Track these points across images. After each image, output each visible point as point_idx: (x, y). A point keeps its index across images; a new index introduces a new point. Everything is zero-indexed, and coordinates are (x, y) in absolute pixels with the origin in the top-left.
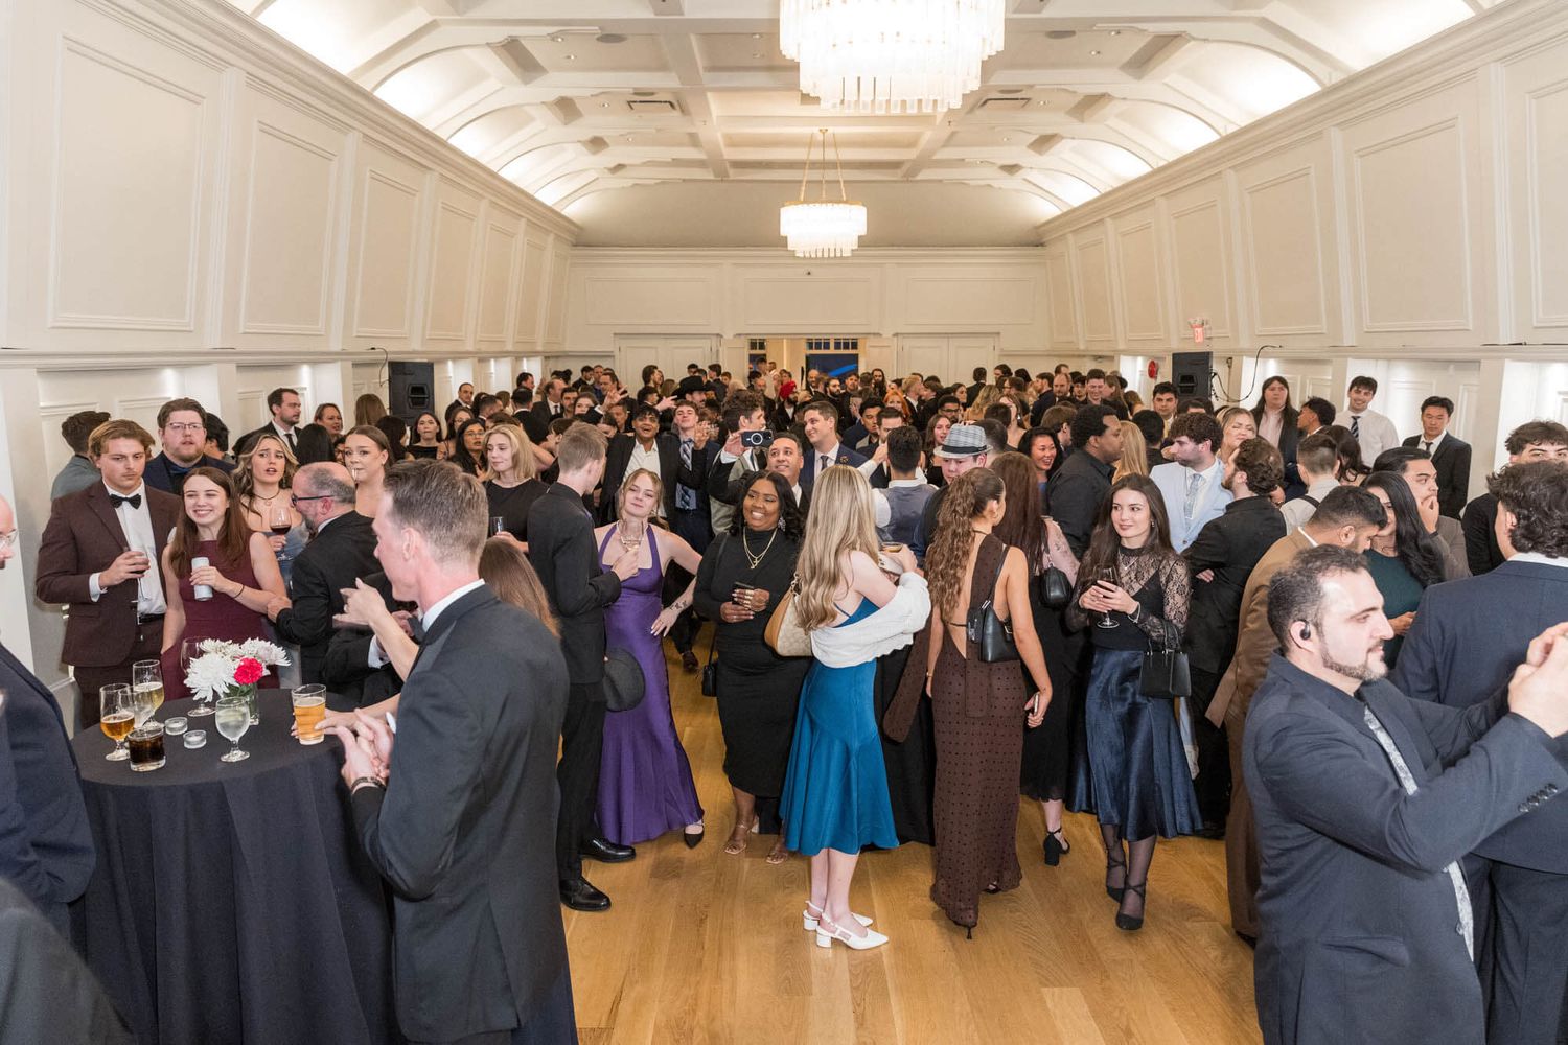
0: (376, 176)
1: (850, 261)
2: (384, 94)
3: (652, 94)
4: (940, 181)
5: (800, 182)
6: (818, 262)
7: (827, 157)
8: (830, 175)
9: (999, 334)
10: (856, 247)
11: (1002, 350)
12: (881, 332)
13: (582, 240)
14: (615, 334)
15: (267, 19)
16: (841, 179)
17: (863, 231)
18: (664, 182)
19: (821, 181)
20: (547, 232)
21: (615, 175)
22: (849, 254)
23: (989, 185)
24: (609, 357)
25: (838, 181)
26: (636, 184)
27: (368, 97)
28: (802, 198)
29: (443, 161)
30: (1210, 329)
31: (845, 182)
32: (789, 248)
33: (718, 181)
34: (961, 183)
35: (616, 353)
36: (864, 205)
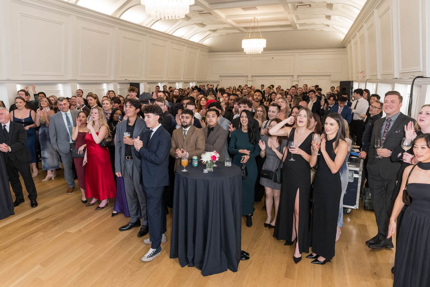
0: (124, 37)
1: (261, 55)
2: (123, 17)
3: (202, 11)
4: (307, 30)
5: (247, 33)
6: (253, 55)
7: (255, 25)
8: (256, 30)
9: (331, 75)
10: (263, 51)
11: (331, 80)
12: (294, 75)
13: (211, 50)
14: (220, 76)
15: (79, 4)
16: (260, 31)
17: (265, 47)
18: (228, 34)
19: (253, 32)
20: (198, 49)
21: (215, 32)
22: (261, 53)
23: (322, 30)
24: (219, 82)
25: (259, 32)
26: (220, 35)
27: (119, 19)
28: (250, 37)
29: (151, 33)
30: (364, 74)
31: (261, 32)
32: (244, 52)
33: (241, 33)
34: (313, 30)
35: (220, 81)
36: (265, 39)
